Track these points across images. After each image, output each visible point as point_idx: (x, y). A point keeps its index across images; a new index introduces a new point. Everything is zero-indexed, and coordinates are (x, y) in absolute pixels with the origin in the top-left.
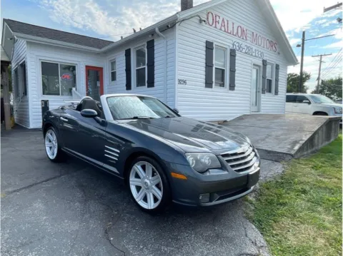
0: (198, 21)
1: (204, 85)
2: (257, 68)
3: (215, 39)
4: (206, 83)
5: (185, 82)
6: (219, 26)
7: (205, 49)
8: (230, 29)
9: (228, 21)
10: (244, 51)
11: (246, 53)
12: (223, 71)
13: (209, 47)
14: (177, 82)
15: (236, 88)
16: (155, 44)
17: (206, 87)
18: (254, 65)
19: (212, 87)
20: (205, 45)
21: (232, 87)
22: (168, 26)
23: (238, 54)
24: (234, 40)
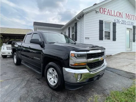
0: (95, 12)
1: (99, 39)
2: (130, 30)
3: (104, 19)
4: (99, 38)
5: (88, 38)
6: (106, 13)
7: (99, 24)
8: (113, 13)
9: (111, 10)
10: (121, 23)
11: (122, 23)
12: (109, 32)
13: (101, 22)
14: (84, 38)
15: (116, 40)
16: (77, 24)
17: (100, 40)
18: (127, 28)
19: (102, 40)
20: (99, 22)
21: (114, 39)
22: (80, 16)
23: (117, 24)
24: (115, 18)
